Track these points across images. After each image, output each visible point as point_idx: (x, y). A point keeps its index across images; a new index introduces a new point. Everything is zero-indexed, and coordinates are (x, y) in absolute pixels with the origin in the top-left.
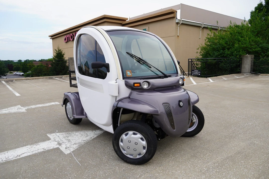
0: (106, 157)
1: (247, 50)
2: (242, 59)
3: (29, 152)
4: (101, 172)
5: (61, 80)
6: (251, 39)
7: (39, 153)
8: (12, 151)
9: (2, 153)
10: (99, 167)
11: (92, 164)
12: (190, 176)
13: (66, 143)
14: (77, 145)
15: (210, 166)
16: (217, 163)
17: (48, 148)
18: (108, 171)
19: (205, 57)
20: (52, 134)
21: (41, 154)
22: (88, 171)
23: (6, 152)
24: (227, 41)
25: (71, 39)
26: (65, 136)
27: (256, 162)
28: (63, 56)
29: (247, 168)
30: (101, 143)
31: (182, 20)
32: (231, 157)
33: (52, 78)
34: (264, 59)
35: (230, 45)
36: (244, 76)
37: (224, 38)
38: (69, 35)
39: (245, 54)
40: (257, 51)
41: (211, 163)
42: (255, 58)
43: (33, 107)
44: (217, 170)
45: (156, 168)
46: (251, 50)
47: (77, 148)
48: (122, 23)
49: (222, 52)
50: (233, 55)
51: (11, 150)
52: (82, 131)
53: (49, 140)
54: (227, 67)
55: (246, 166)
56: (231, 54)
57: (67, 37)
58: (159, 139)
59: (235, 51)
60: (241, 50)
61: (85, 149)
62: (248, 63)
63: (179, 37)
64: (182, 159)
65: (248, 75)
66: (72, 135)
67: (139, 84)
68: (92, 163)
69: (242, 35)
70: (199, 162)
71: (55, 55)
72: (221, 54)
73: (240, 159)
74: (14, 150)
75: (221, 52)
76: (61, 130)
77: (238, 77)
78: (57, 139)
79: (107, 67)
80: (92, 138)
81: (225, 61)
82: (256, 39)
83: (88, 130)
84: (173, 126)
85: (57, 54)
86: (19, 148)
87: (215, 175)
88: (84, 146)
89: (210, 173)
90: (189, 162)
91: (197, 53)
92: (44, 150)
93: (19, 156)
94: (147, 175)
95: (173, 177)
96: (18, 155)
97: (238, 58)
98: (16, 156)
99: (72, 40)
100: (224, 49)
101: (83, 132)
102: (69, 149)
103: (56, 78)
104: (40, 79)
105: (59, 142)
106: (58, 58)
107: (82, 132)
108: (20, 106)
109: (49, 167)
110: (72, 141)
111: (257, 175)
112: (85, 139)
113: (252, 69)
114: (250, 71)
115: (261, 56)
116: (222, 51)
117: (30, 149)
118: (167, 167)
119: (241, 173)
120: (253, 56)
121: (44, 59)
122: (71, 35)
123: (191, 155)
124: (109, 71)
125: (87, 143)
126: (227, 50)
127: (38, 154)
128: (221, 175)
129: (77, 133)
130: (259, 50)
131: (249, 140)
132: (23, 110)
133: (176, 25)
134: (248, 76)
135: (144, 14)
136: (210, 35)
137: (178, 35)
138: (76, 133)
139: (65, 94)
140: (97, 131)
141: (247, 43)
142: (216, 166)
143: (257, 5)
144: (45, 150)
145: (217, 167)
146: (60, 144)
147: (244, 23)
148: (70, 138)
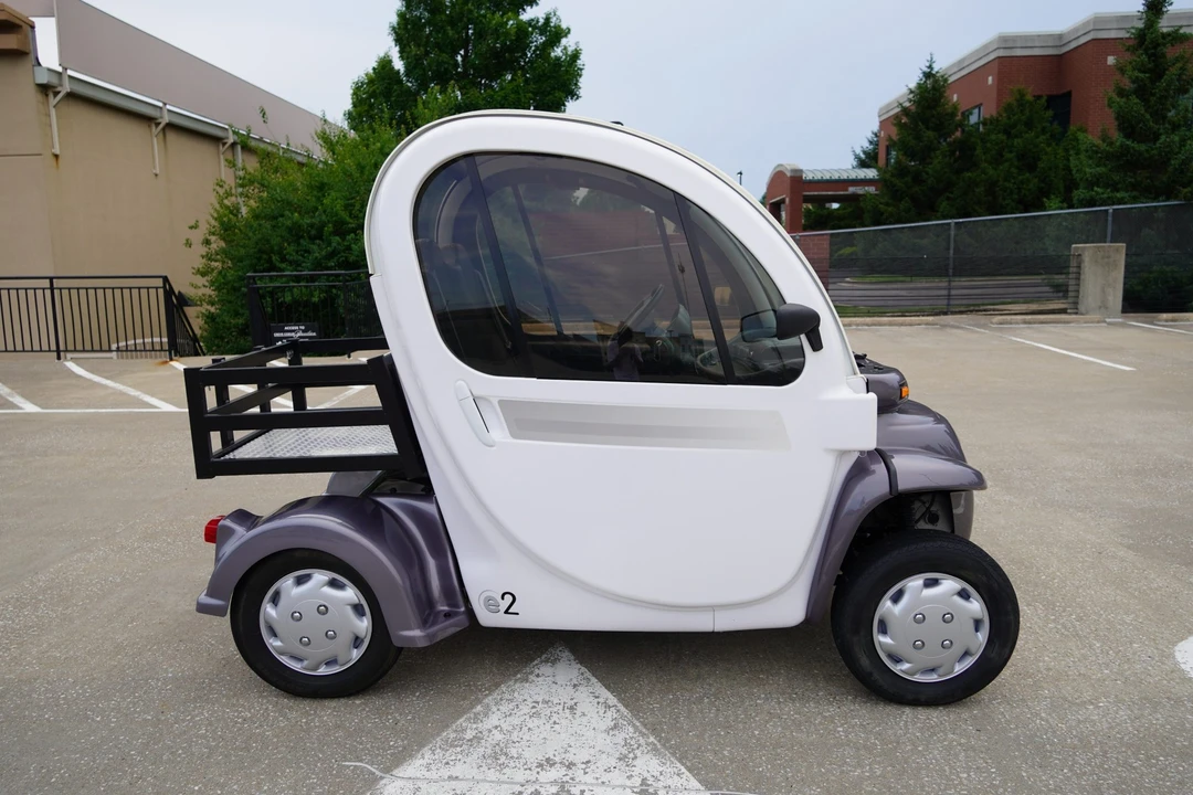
31: (70, 77)
63: (61, 160)
80: (614, 703)
91: (188, 244)
133: (40, 97)
136: (240, 166)
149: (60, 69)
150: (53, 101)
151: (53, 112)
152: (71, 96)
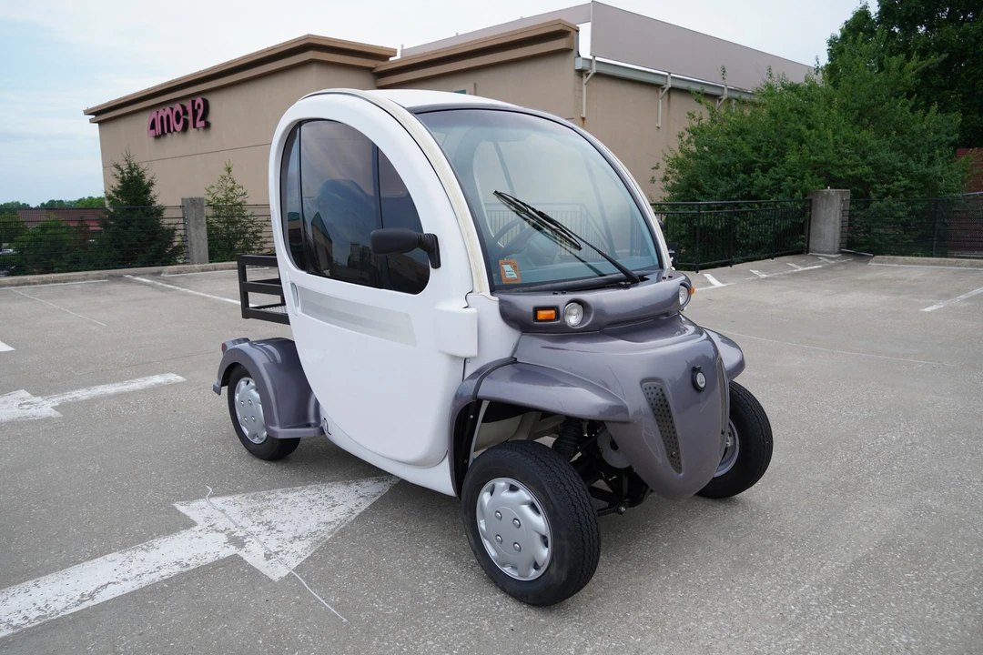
0: (430, 582)
1: (828, 173)
2: (811, 205)
3: (125, 580)
4: (430, 643)
5: (160, 284)
6: (841, 135)
7: (165, 580)
8: (52, 577)
9: (15, 589)
10: (417, 624)
11: (388, 615)
12: (754, 638)
13: (262, 538)
14: (306, 544)
15: (808, 597)
16: (827, 585)
17: (194, 560)
18: (455, 639)
19: (683, 196)
20: (195, 504)
21: (177, 583)
22: (381, 640)
23: (30, 583)
24: (760, 141)
25: (178, 123)
26: (246, 507)
27: (955, 576)
28: (147, 192)
29: (932, 598)
30: (393, 530)
31: (597, 62)
32: (868, 560)
33: (119, 278)
34: (885, 203)
35: (771, 155)
36: (821, 264)
37: (748, 130)
38: (168, 110)
39: (823, 186)
40: (861, 177)
41: (807, 586)
42: (854, 200)
43: (82, 394)
44: (838, 612)
45: (625, 615)
46: (839, 172)
47: (309, 554)
48: (373, 69)
49: (744, 180)
50: (781, 191)
51: (47, 574)
52: (309, 486)
53: (192, 529)
54: (760, 234)
55: (929, 591)
56: (773, 185)
57: (162, 118)
58: (623, 509)
59: (786, 176)
60: (807, 174)
61: (344, 558)
62: (833, 218)
63: (586, 121)
64: (705, 578)
65: (832, 259)
66: (275, 503)
67: (553, 312)
68: (388, 610)
69: (810, 121)
70: (766, 583)
71: (115, 185)
72: (739, 188)
73: (899, 565)
74: (61, 574)
75: (739, 181)
76: (224, 489)
77: (800, 269)
78: (222, 523)
79: (430, 248)
80: (357, 512)
81: (755, 212)
82: (857, 136)
83: (330, 481)
84: (675, 459)
85: (123, 180)
86: (79, 563)
87: (836, 629)
88: (333, 545)
89: (818, 623)
90: (732, 588)
91: (653, 181)
92: (185, 570)
93: (91, 596)
94: (601, 643)
95: (696, 646)
96: (83, 595)
97: (800, 201)
98: (78, 598)
99: (179, 127)
100: (748, 169)
101: (313, 492)
102: (281, 559)
103: (135, 275)
104: (72, 281)
105: (232, 533)
106: (126, 200)
107: (309, 492)
108: (28, 395)
109: (225, 633)
110: (280, 527)
111: (972, 619)
112: (328, 517)
113: (845, 240)
114: (837, 245)
115: (873, 196)
116: (742, 176)
117: (127, 569)
118: (664, 609)
119: (920, 617)
120: (847, 193)
121: (62, 201)
122: (177, 107)
123: (733, 561)
124: (437, 265)
125: (342, 533)
126: (758, 172)
127: (166, 585)
128: (855, 626)
129: (291, 496)
130: (866, 174)
131: (906, 496)
132: (45, 407)
133: (577, 78)
134: (833, 262)
135: (457, 36)
136: (697, 117)
137: (584, 116)
138: (287, 496)
139: (230, 347)
140: (364, 483)
141: (827, 148)
142: (829, 595)
143: (852, 16)
144: (188, 569)
145: (834, 602)
146: (239, 542)
147: (815, 77)
148: (268, 516)
149: (591, 58)
150: (585, 80)
151: (584, 87)
152: (598, 75)
